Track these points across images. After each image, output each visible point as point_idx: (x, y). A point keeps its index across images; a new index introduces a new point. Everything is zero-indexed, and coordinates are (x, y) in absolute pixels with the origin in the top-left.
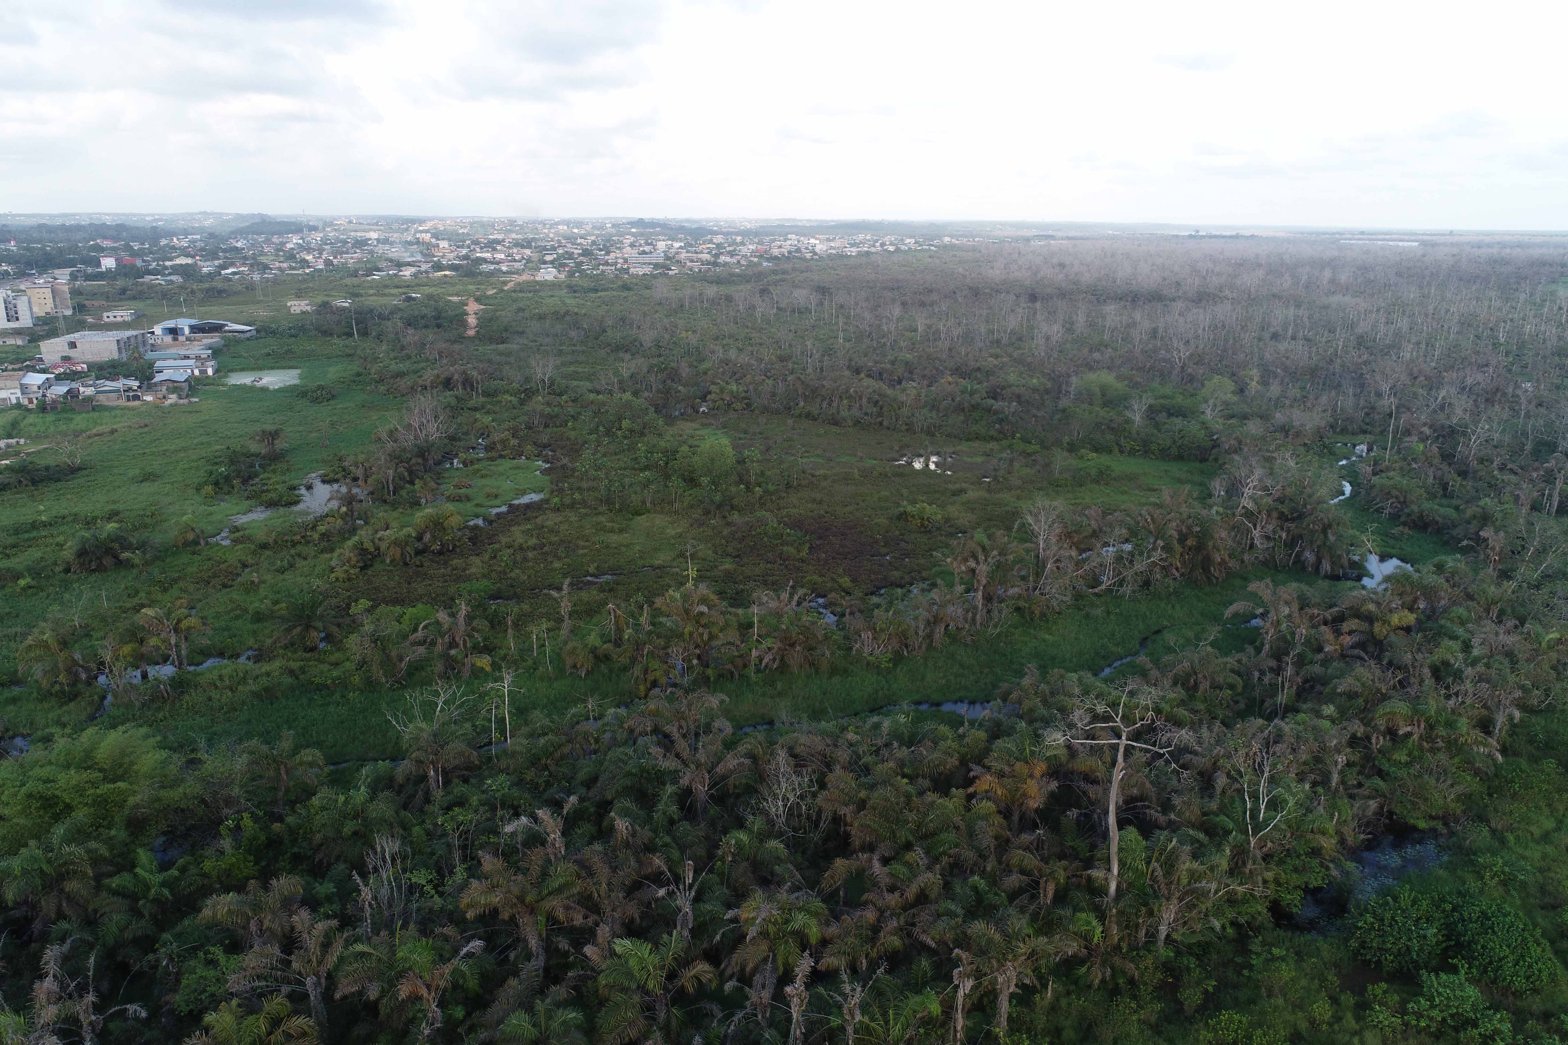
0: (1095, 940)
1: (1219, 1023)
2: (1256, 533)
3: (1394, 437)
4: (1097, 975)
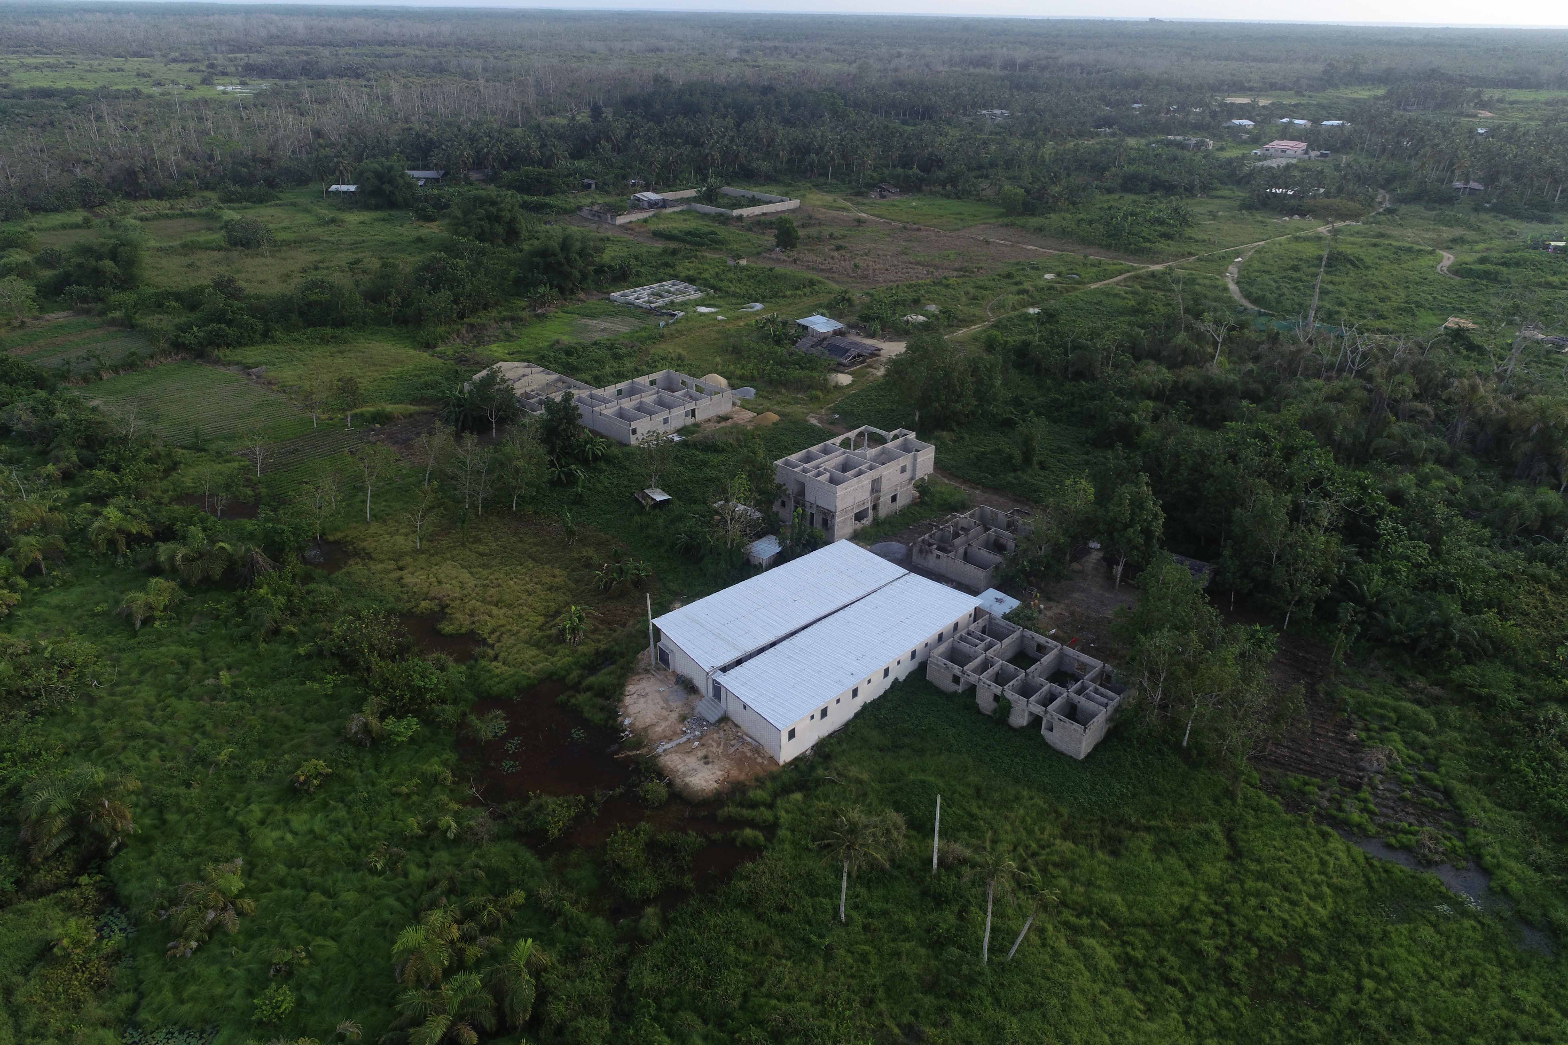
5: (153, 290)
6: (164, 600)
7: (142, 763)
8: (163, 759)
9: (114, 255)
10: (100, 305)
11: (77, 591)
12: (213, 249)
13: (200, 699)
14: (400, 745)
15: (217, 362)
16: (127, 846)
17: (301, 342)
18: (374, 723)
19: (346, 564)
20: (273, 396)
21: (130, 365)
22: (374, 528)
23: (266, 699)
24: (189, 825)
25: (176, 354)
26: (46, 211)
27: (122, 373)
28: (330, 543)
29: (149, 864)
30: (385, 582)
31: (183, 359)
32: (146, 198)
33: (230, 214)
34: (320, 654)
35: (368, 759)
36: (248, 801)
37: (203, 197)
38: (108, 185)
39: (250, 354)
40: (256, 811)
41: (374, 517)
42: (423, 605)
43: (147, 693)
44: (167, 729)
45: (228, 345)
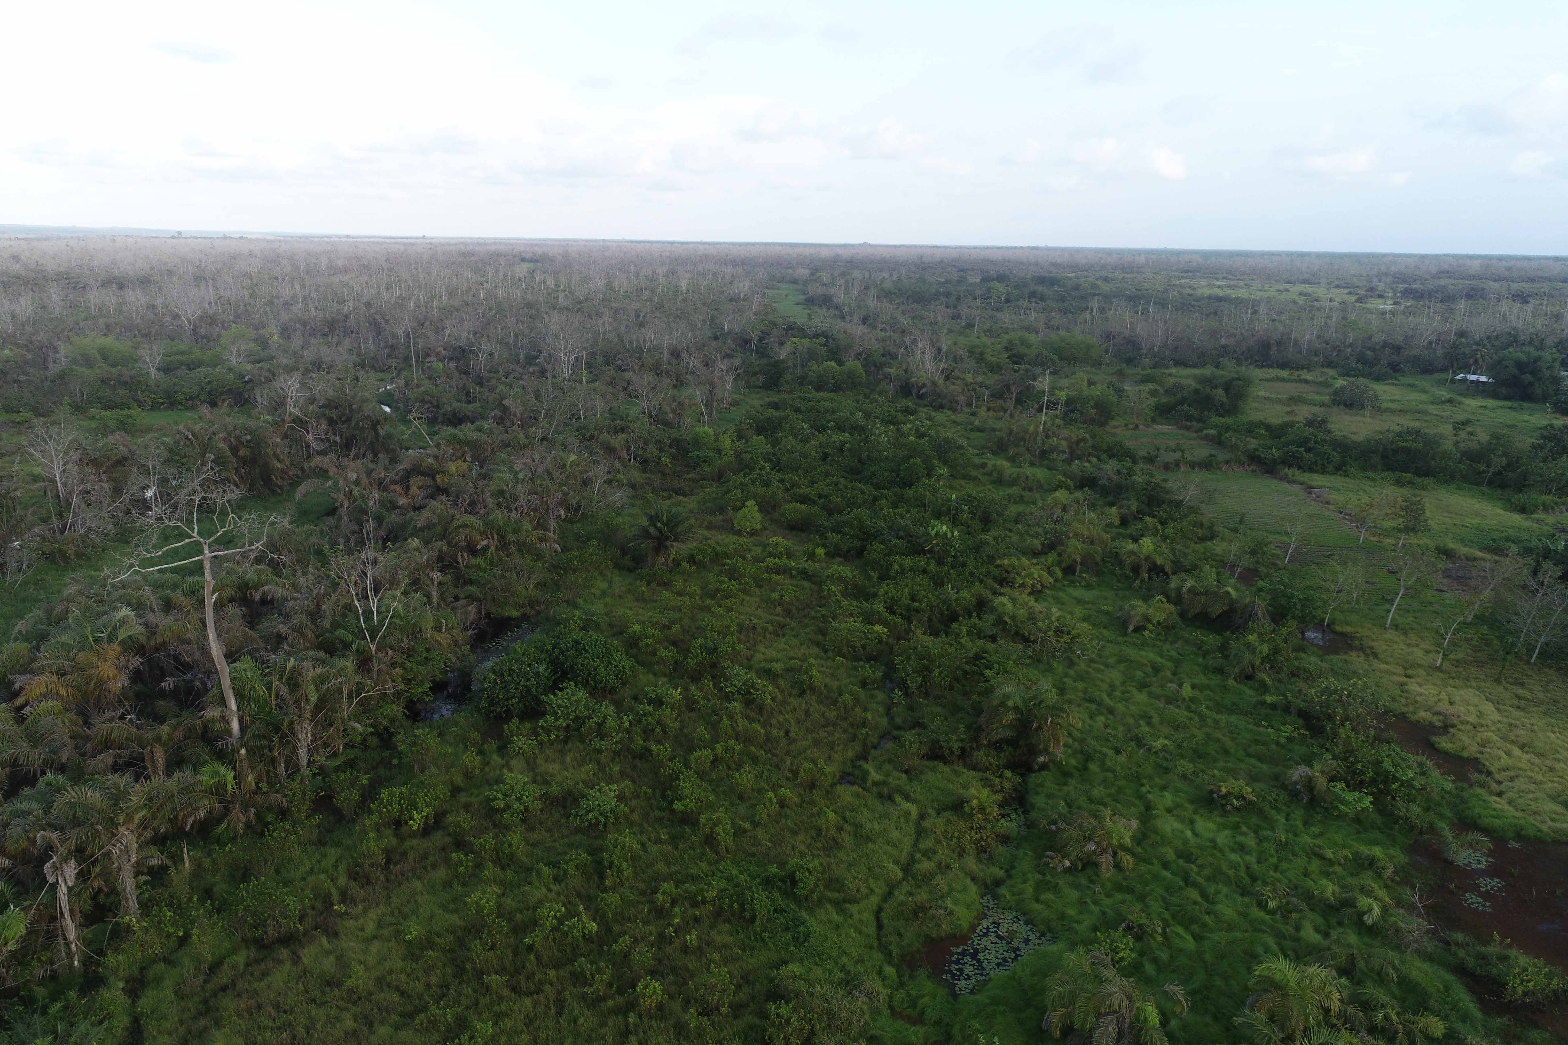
0: (229, 787)
1: (382, 803)
2: (310, 437)
3: (417, 362)
4: (239, 819)
5: (1249, 419)
6: (1160, 617)
7: (1088, 720)
8: (1106, 726)
9: (1227, 387)
10: (1200, 425)
11: (1094, 593)
12: (1315, 405)
13: (1158, 698)
14: (1341, 816)
15: (1283, 479)
16: (1049, 770)
17: (1374, 480)
18: (1321, 782)
19: (1346, 653)
20: (1326, 513)
21: (1207, 465)
22: (1391, 634)
23: (1216, 722)
24: (1105, 780)
25: (1249, 465)
26: (1186, 365)
27: (1197, 469)
29: (1060, 790)
30: (1384, 680)
31: (1253, 471)
32: (1271, 366)
33: (1344, 384)
34: (1287, 709)
35: (1298, 814)
36: (1164, 788)
37: (1323, 371)
38: (1242, 354)
39: (1317, 480)
40: (1168, 798)
41: (1396, 627)
42: (1422, 714)
43: (1116, 675)
44: (1120, 707)
45: (1299, 468)
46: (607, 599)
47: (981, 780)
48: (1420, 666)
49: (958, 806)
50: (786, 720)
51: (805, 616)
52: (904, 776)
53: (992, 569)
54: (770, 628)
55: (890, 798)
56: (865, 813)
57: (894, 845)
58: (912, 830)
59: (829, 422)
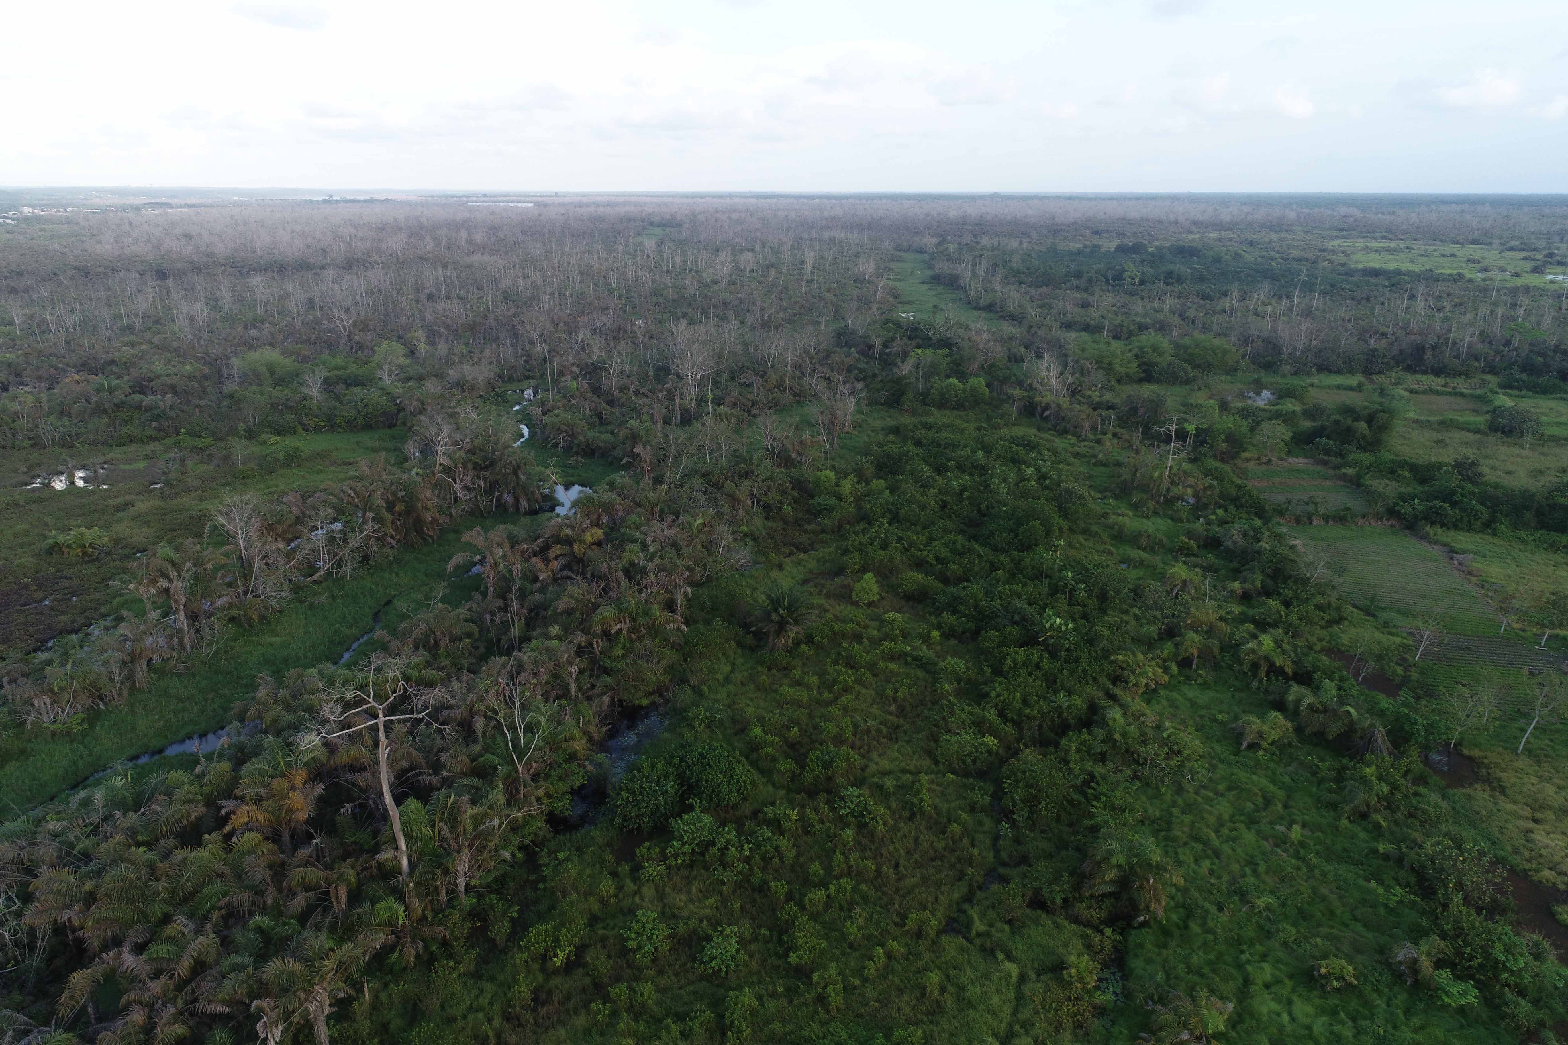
0: (400, 922)
1: (529, 941)
2: (457, 486)
3: (552, 379)
4: (410, 953)
5: (1392, 457)
6: (1275, 735)
7: (1193, 865)
8: (1211, 872)
9: (1370, 419)
10: (1339, 460)
11: (1211, 694)
12: (1469, 431)
13: (1265, 839)
14: (1445, 1007)
15: (1424, 537)
16: (1150, 927)
17: (1524, 542)
18: (1426, 965)
19: (1471, 785)
20: (1467, 587)
21: (1340, 518)
22: (1523, 762)
23: (1324, 874)
24: (1205, 944)
25: (1388, 520)
26: (1330, 372)
27: (1331, 523)
28: (1462, 755)
29: (1159, 954)
30: (1510, 826)
31: (1392, 526)
32: (1425, 372)
33: (1504, 401)
34: (1400, 861)
35: (1402, 998)
36: (1264, 957)
37: (1482, 380)
38: (1393, 358)
39: (1462, 540)
40: (1267, 972)
41: (1529, 751)
42: (1547, 874)
43: (1224, 808)
44: (1226, 848)
45: (1443, 525)
46: (731, 688)
47: (1082, 936)
48: (1550, 808)
49: (1057, 968)
50: (897, 850)
51: (918, 715)
52: (1007, 928)
53: (1107, 667)
54: (884, 731)
55: (992, 953)
56: (968, 972)
57: (994, 1014)
58: (1011, 995)
59: (949, 460)
